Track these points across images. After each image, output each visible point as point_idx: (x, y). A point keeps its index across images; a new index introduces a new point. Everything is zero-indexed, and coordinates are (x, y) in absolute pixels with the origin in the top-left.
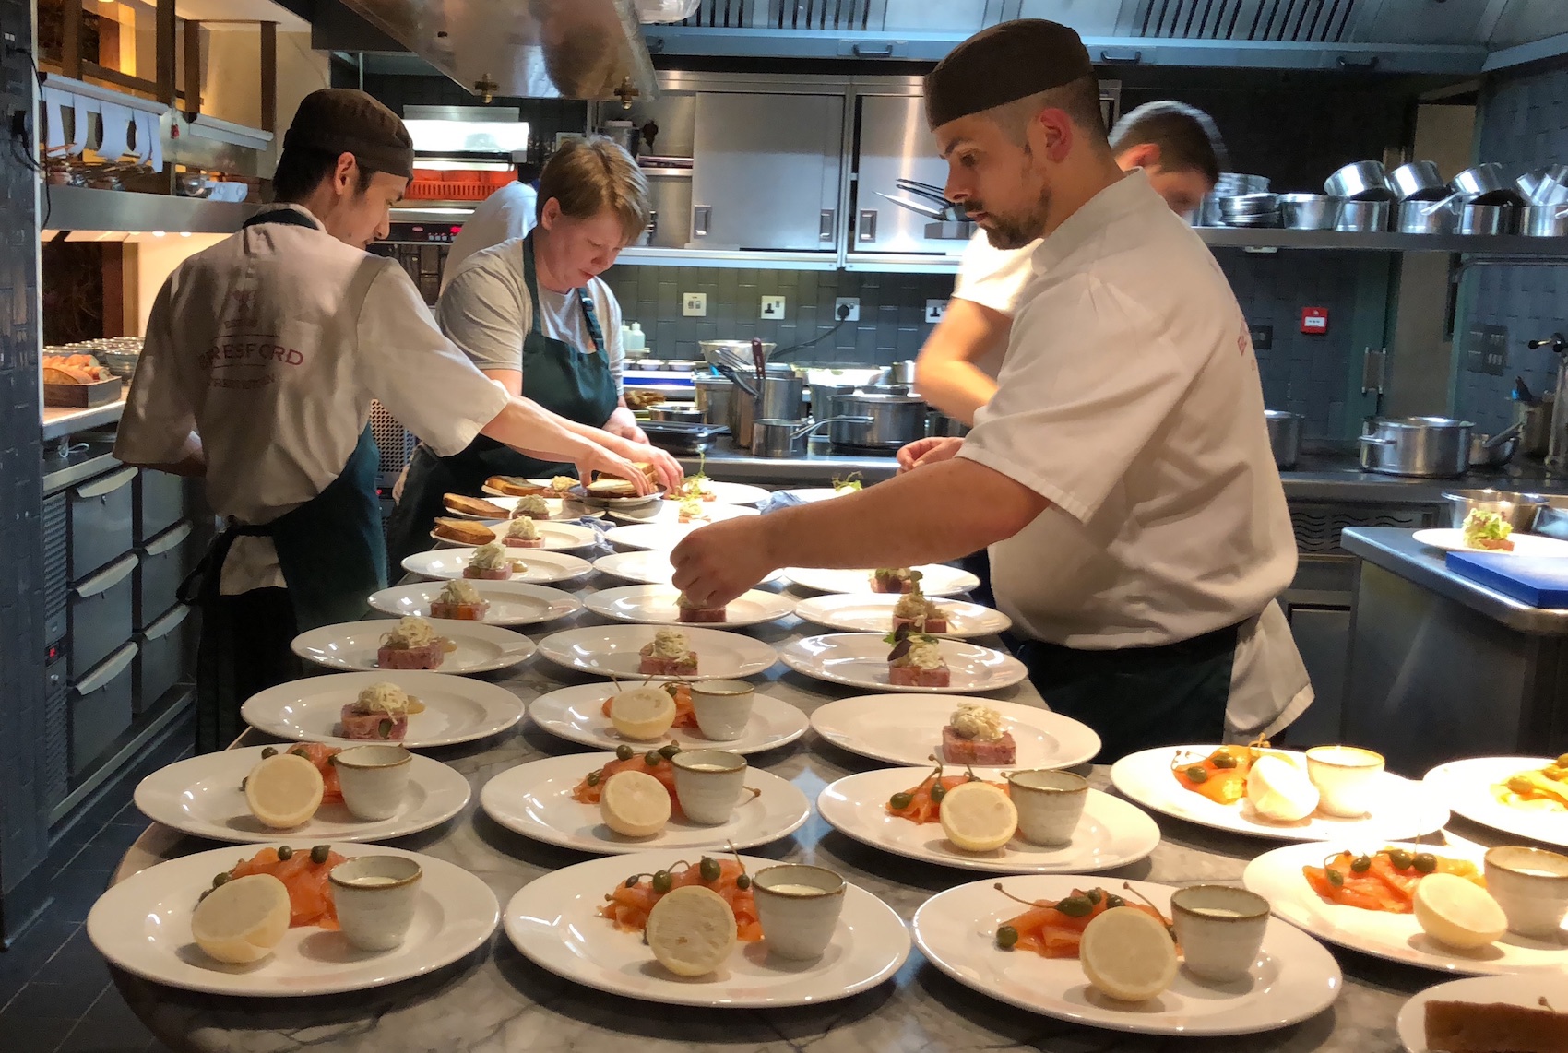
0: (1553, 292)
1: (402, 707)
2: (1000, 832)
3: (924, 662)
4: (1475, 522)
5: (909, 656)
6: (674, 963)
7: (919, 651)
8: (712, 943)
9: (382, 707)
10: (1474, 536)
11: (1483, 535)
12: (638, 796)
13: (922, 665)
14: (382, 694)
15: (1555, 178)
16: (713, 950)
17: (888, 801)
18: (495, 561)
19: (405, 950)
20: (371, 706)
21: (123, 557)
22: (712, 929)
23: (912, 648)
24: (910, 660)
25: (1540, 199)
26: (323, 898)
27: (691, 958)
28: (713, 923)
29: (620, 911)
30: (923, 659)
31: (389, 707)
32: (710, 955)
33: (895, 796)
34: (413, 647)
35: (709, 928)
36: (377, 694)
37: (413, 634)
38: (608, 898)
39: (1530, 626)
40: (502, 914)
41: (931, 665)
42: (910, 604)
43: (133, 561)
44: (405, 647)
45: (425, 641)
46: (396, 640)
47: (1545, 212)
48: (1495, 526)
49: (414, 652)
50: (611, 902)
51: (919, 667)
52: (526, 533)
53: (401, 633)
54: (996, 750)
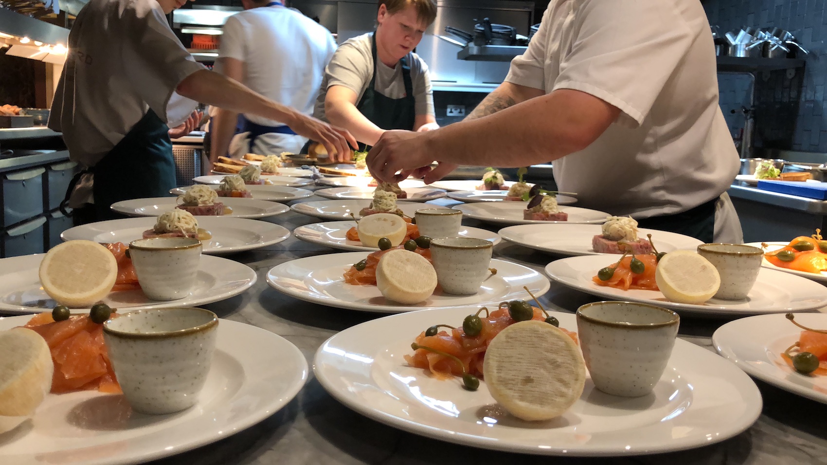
0: (734, 91)
1: (193, 227)
2: (710, 287)
3: (551, 209)
4: (763, 169)
5: (540, 206)
6: (523, 407)
7: (547, 202)
8: (561, 381)
9: (177, 227)
10: (762, 176)
11: (767, 175)
12: (409, 268)
13: (550, 211)
14: (177, 216)
15: (745, 30)
16: (564, 389)
17: (597, 274)
18: (254, 175)
19: (199, 411)
20: (168, 225)
21: (38, 217)
22: (558, 366)
23: (543, 200)
24: (542, 208)
25: (739, 41)
26: (103, 359)
27: (542, 399)
28: (560, 360)
29: (431, 358)
30: (550, 207)
31: (182, 227)
32: (562, 395)
33: (602, 270)
34: (201, 205)
35: (555, 365)
36: (172, 217)
37: (201, 196)
38: (415, 347)
39: (819, 210)
40: (310, 367)
41: (555, 210)
42: (519, 189)
43: (43, 220)
44: (196, 204)
45: (210, 201)
46: (188, 200)
47: (740, 47)
48: (772, 171)
49: (203, 208)
50: (419, 350)
51: (547, 212)
52: (270, 169)
53: (192, 194)
54: (641, 247)
